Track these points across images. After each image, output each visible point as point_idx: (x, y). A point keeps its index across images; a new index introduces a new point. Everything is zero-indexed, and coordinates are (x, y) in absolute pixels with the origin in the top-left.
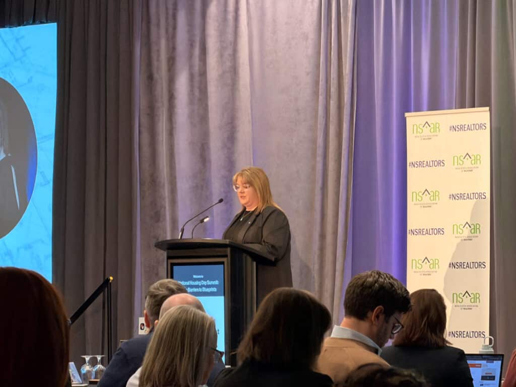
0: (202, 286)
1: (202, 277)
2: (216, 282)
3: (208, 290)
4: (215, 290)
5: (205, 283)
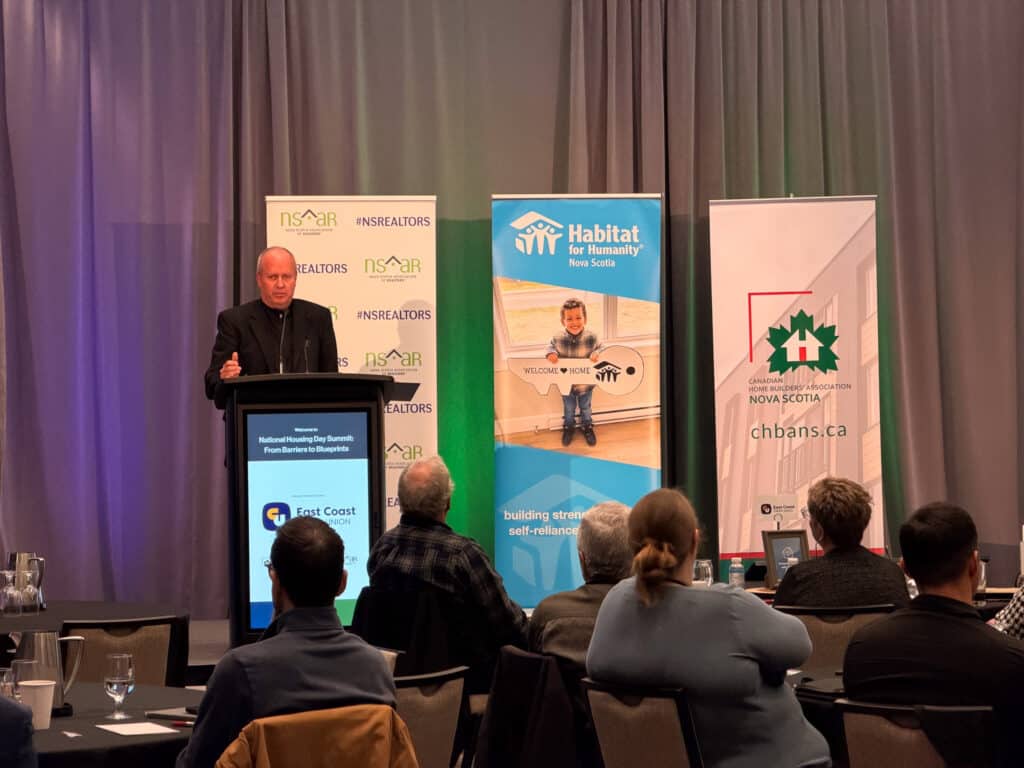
0: (315, 445)
1: (316, 430)
2: (349, 438)
3: (330, 450)
4: (347, 449)
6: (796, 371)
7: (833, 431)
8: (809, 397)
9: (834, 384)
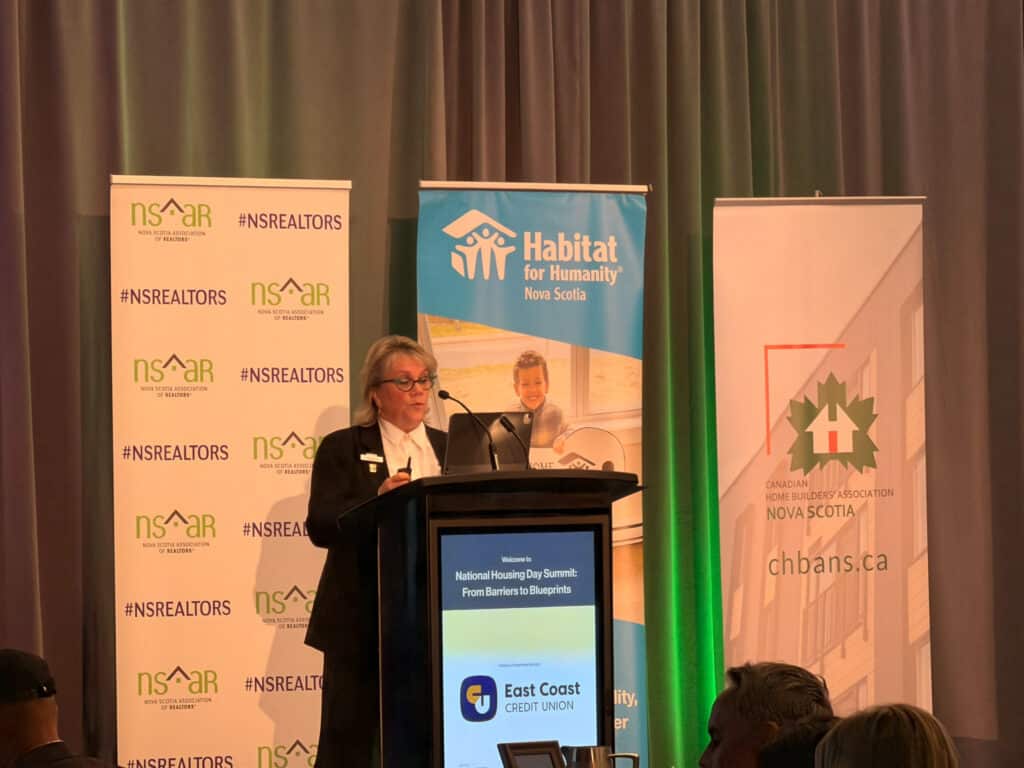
0: (528, 583)
1: (529, 560)
2: (572, 573)
3: (547, 591)
4: (566, 590)
5: (537, 575)
6: (825, 467)
7: (871, 562)
8: (841, 509)
9: (872, 487)
